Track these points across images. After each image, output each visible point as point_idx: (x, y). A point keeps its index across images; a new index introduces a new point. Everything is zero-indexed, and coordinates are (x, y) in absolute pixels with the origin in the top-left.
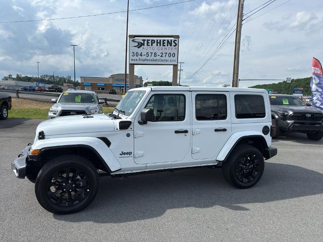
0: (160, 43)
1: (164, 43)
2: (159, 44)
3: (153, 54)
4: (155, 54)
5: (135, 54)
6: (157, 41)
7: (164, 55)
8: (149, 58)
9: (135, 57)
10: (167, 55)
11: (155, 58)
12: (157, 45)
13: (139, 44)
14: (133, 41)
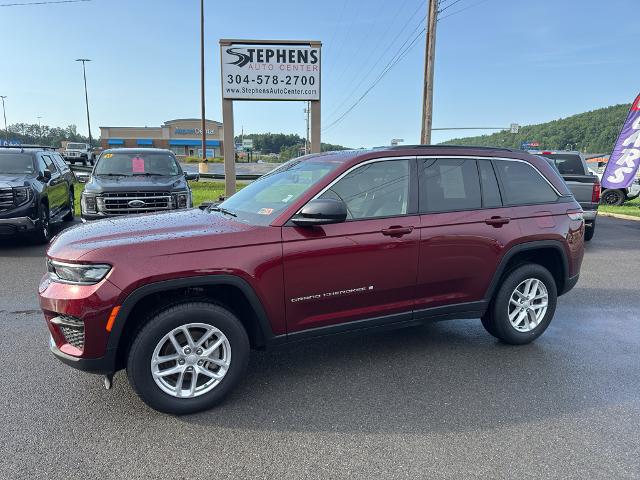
0: (284, 56)
1: (291, 56)
2: (281, 59)
3: (271, 79)
4: (275, 79)
5: (234, 79)
6: (278, 51)
7: (293, 80)
8: (263, 86)
9: (234, 85)
10: (299, 79)
11: (275, 87)
12: (278, 61)
13: (241, 58)
14: (229, 51)
